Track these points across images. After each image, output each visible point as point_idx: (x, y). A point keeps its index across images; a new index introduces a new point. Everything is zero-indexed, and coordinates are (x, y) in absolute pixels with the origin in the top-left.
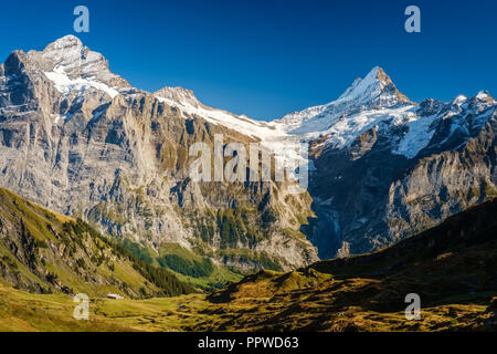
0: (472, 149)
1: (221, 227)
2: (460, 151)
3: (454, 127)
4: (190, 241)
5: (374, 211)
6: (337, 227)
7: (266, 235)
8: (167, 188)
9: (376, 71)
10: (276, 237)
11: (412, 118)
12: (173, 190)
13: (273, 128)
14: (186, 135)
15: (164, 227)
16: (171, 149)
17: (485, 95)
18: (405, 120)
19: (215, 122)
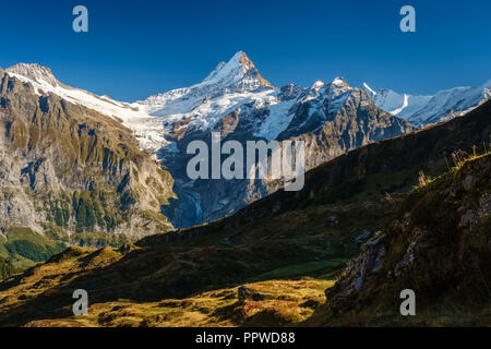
0: (328, 131)
1: (77, 210)
2: (317, 133)
3: (312, 111)
4: (43, 225)
5: (235, 193)
6: (199, 209)
7: (126, 218)
8: (17, 169)
9: (239, 55)
10: (135, 220)
11: (273, 101)
12: (24, 171)
13: (135, 109)
14: (40, 114)
15: (14, 210)
16: (22, 127)
17: (341, 81)
18: (267, 103)
19: (73, 102)
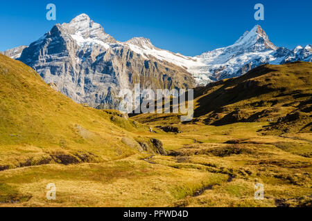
14: (145, 69)
16: (137, 76)
17: (309, 48)
18: (268, 59)
